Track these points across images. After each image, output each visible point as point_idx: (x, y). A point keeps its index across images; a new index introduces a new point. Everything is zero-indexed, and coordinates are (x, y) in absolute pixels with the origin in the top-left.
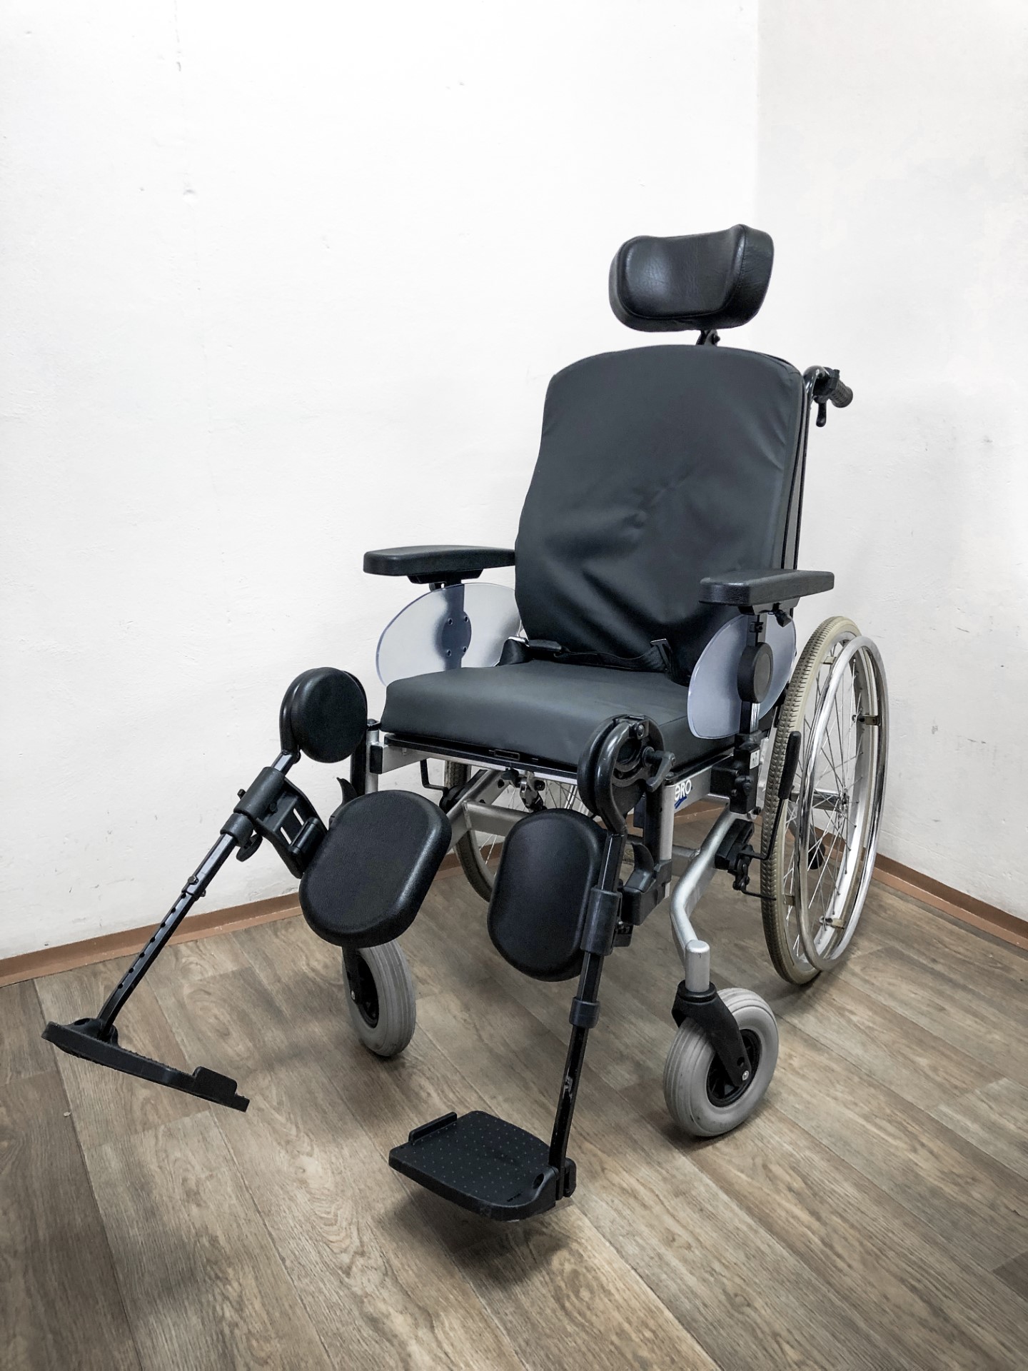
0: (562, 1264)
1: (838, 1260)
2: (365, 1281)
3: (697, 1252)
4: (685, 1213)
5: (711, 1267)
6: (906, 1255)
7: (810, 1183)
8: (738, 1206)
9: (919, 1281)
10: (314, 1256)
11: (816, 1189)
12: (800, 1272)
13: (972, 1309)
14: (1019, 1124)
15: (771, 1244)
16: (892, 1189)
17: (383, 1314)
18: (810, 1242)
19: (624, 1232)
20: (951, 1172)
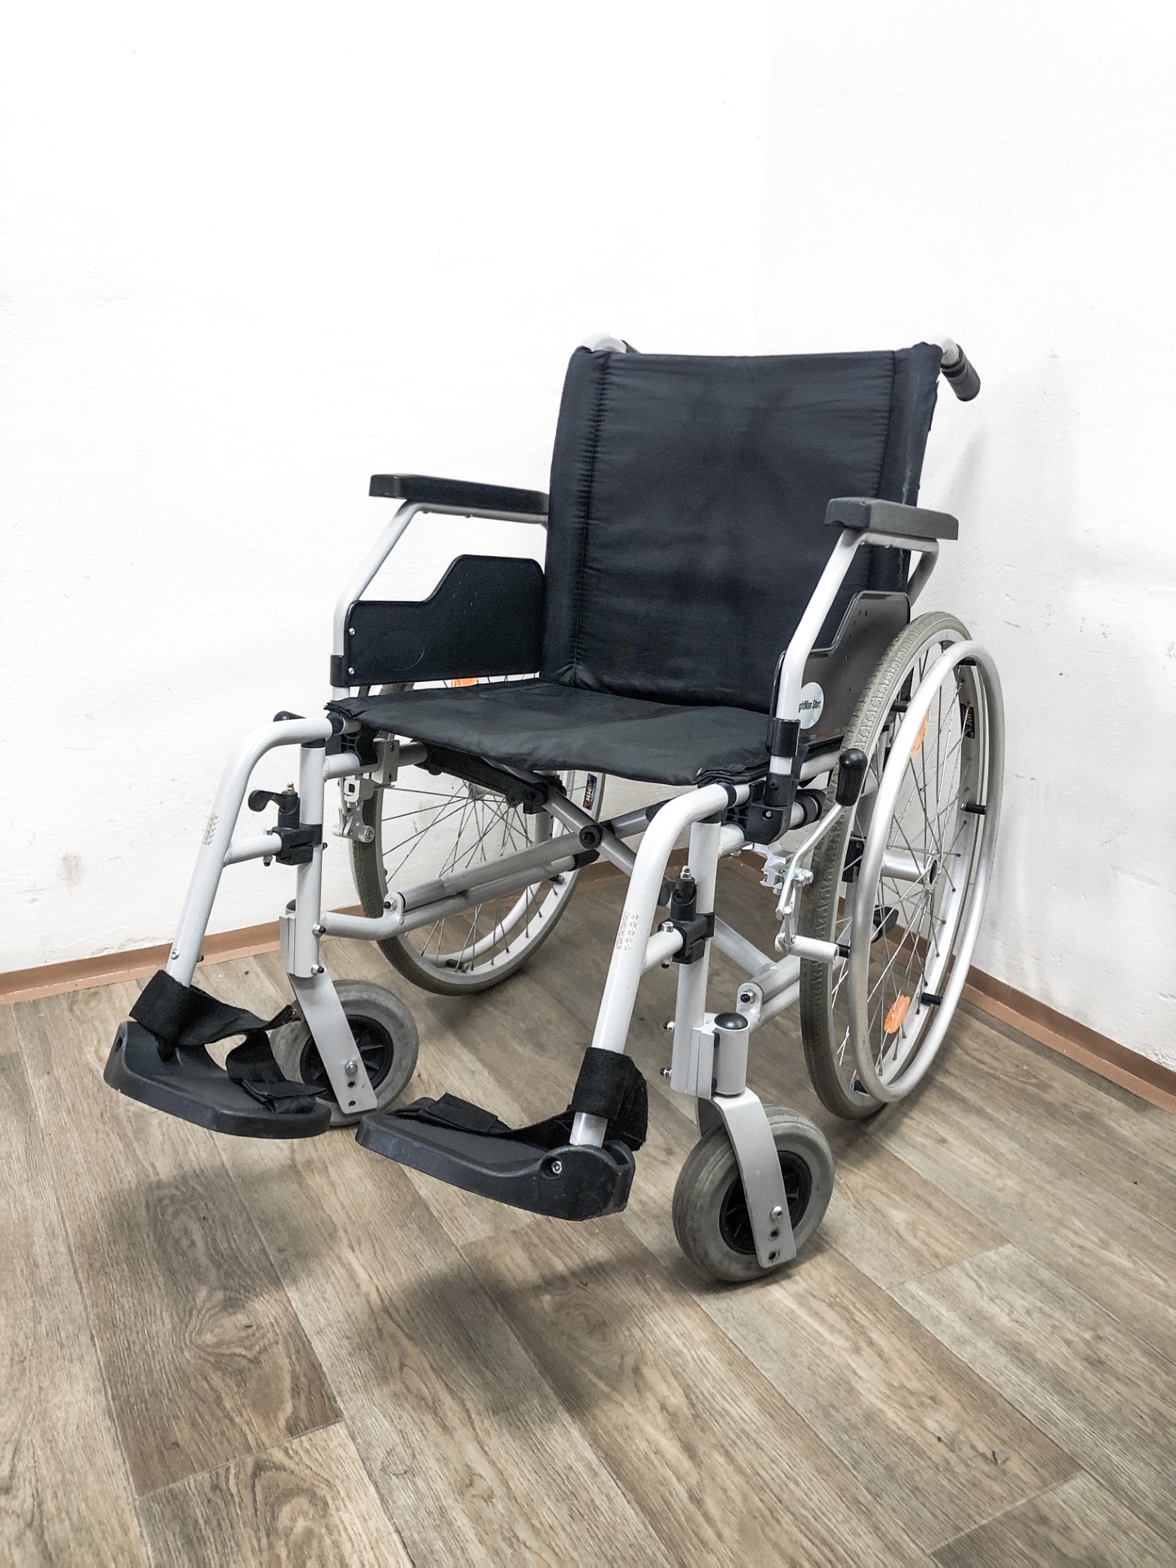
0: (293, 1520)
1: (705, 1525)
5: (513, 1531)
6: (808, 1521)
11: (700, 1406)
14: (1015, 1315)
15: (612, 1494)
16: (811, 1411)
18: (671, 1494)
19: (402, 1468)
20: (903, 1386)
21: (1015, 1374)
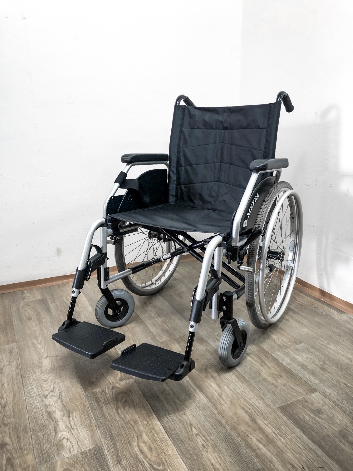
0: (122, 398)
2: (51, 400)
5: (175, 401)
6: (248, 400)
9: (249, 409)
10: (36, 391)
12: (207, 404)
13: (266, 420)
14: (303, 359)
16: (249, 378)
17: (53, 411)
18: (214, 394)
20: (273, 373)
21: (302, 371)
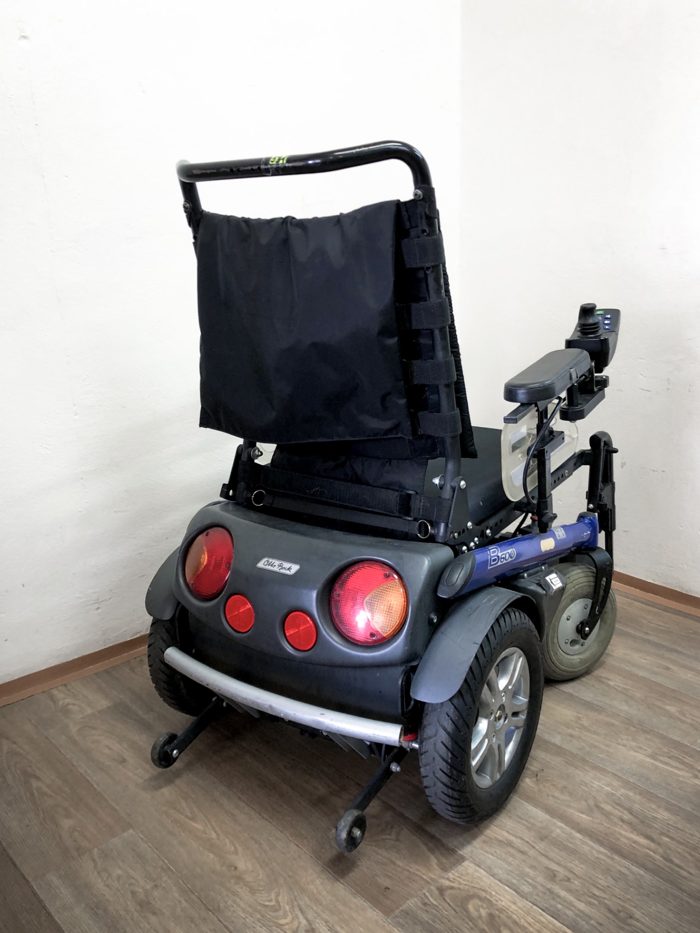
1: (680, 870)
3: (576, 882)
4: (554, 853)
5: (592, 893)
7: (634, 814)
8: (590, 840)
11: (641, 818)
12: (657, 885)
16: (692, 808)
19: (514, 875)
